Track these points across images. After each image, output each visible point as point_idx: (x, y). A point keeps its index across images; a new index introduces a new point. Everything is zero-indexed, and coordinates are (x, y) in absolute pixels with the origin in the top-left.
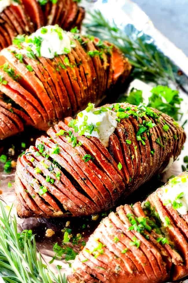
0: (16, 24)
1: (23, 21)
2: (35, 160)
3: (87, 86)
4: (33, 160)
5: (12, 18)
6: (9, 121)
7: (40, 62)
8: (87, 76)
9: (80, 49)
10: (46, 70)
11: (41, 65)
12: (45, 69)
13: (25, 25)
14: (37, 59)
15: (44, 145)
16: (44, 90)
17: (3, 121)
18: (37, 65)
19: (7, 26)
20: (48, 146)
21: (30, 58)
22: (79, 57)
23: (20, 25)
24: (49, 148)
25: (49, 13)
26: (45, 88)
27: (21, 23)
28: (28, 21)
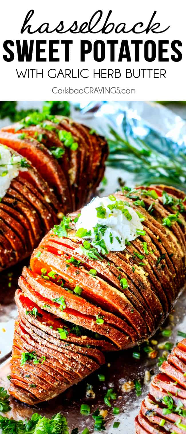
0: (32, 199)
1: (39, 191)
2: (167, 421)
3: (176, 272)
4: (164, 423)
5: (24, 191)
6: (88, 362)
7: (111, 262)
8: (172, 258)
9: (150, 220)
10: (123, 271)
11: (113, 265)
12: (120, 270)
13: (43, 194)
14: (104, 258)
15: (172, 396)
16: (129, 302)
17: (81, 364)
18: (107, 267)
19: (20, 205)
20: (178, 397)
21: (94, 259)
22: (154, 233)
23: (37, 198)
24: (181, 399)
25: (70, 166)
26: (129, 299)
27: (38, 194)
28: (46, 188)
